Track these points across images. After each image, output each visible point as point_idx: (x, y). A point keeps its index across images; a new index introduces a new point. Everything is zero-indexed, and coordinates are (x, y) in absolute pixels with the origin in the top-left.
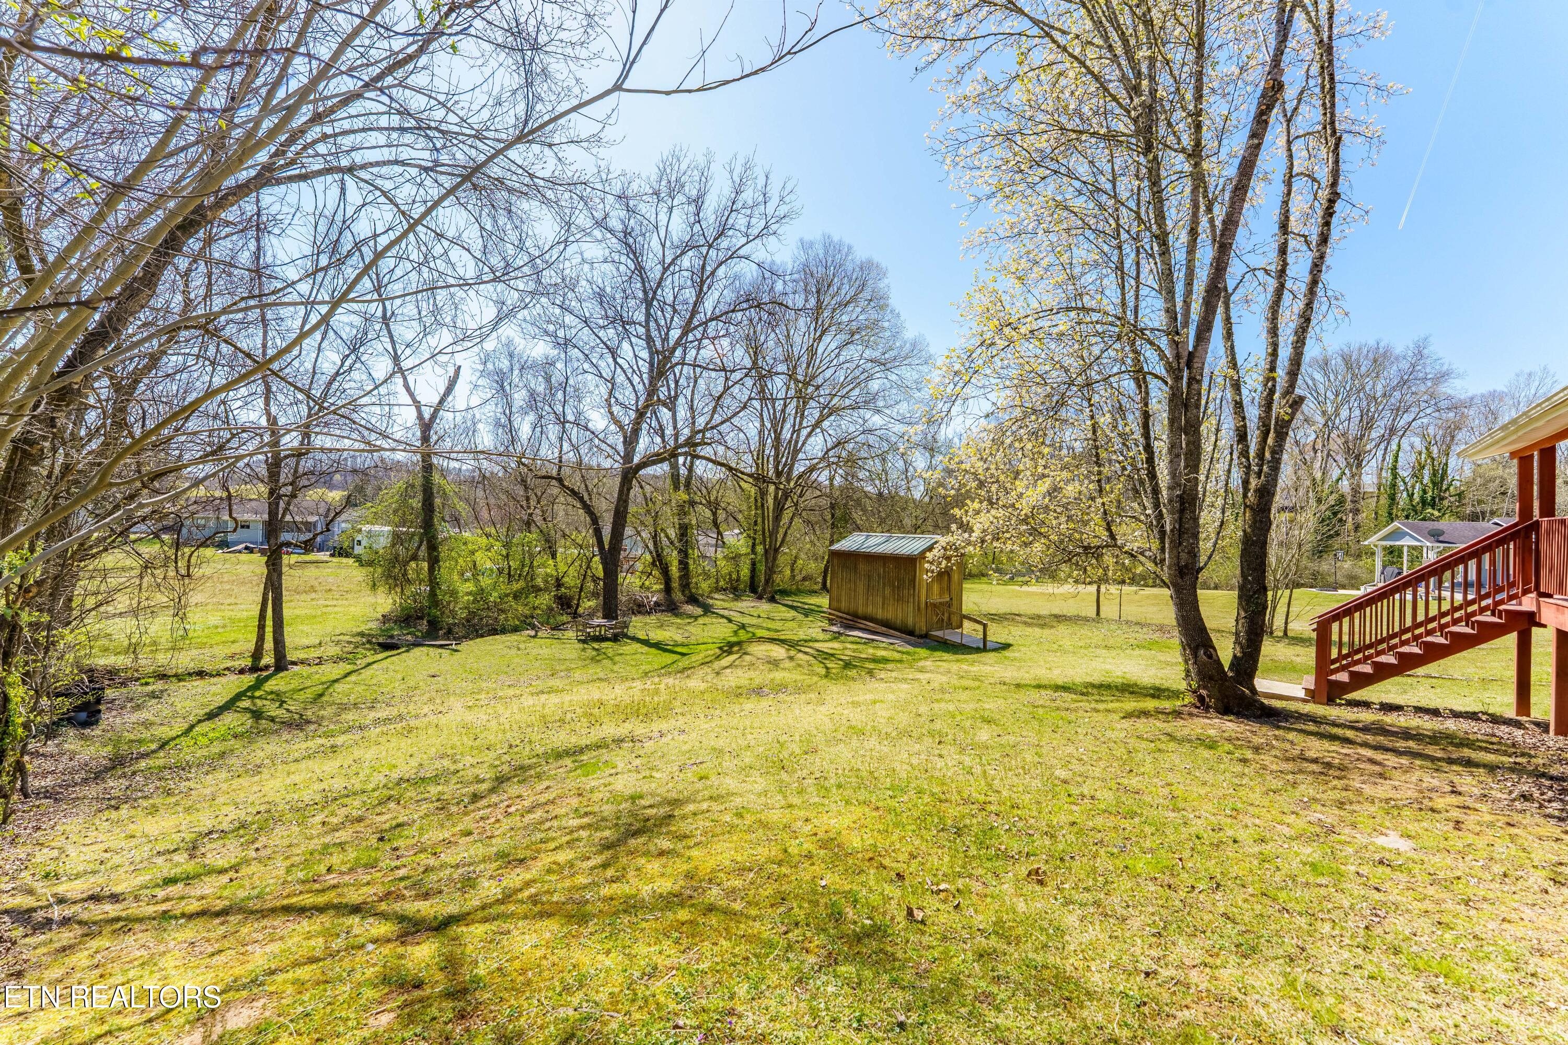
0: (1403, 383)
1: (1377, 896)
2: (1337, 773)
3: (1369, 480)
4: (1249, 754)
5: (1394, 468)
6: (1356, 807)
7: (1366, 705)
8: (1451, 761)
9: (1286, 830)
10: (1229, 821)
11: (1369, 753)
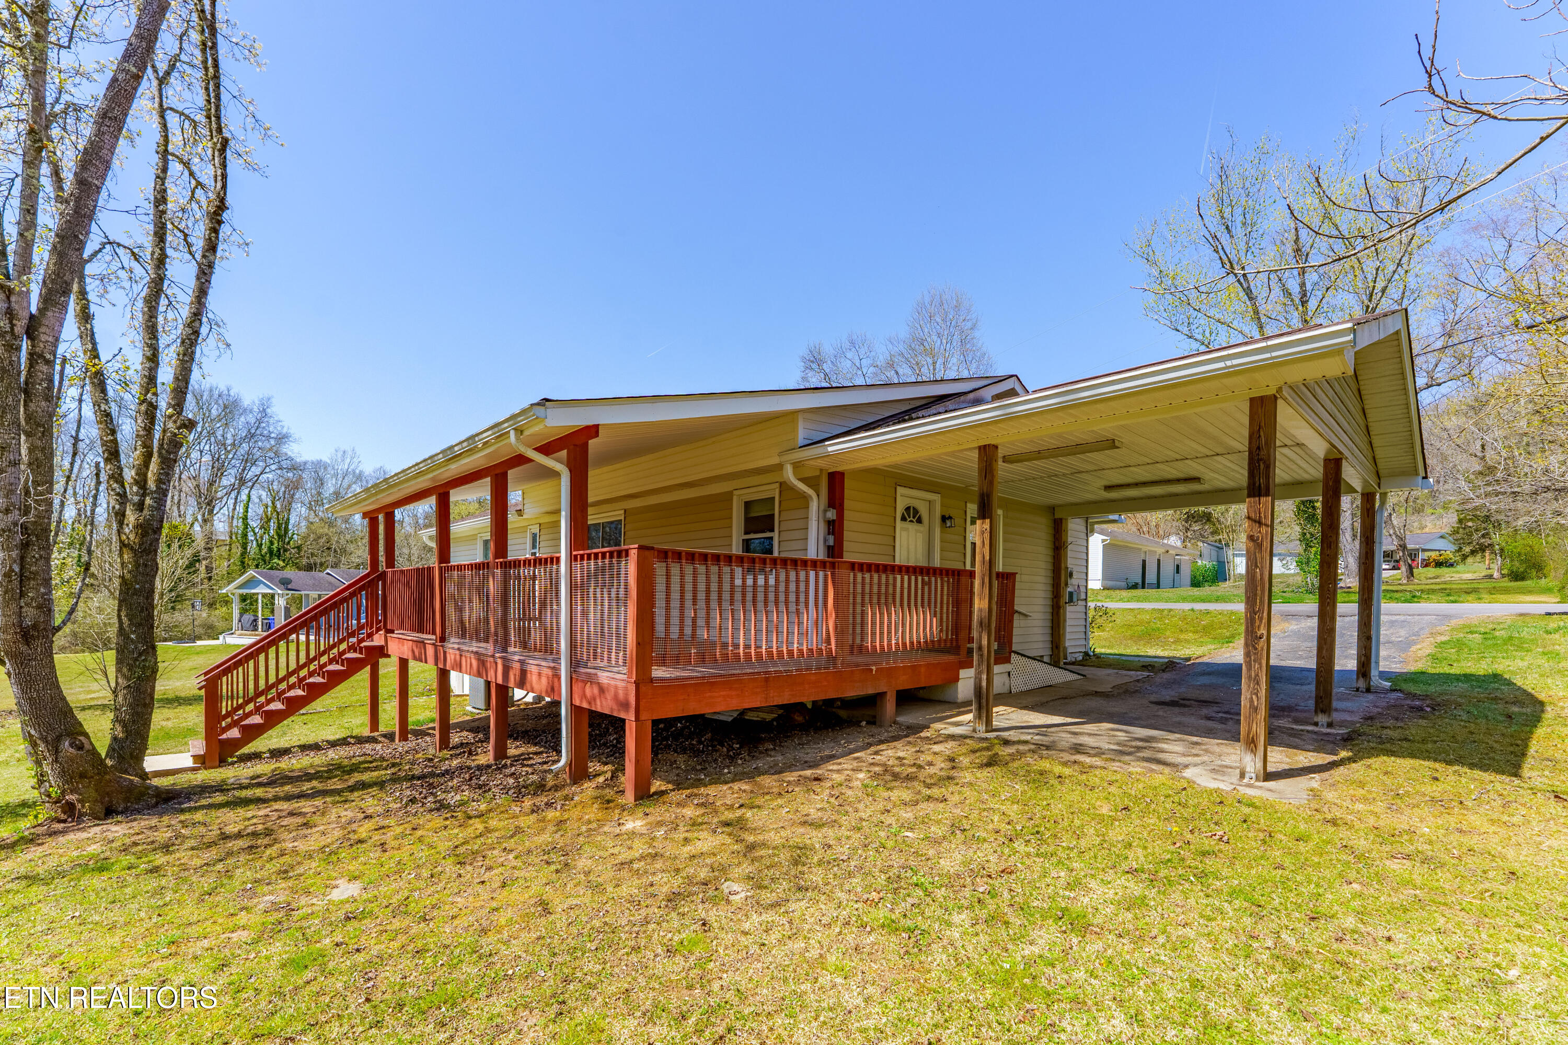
0: (251, 436)
1: (360, 958)
2: (266, 841)
3: (220, 526)
4: (160, 859)
5: (245, 518)
6: (300, 870)
7: (256, 756)
8: (352, 789)
9: (244, 935)
10: (170, 963)
11: (285, 806)
